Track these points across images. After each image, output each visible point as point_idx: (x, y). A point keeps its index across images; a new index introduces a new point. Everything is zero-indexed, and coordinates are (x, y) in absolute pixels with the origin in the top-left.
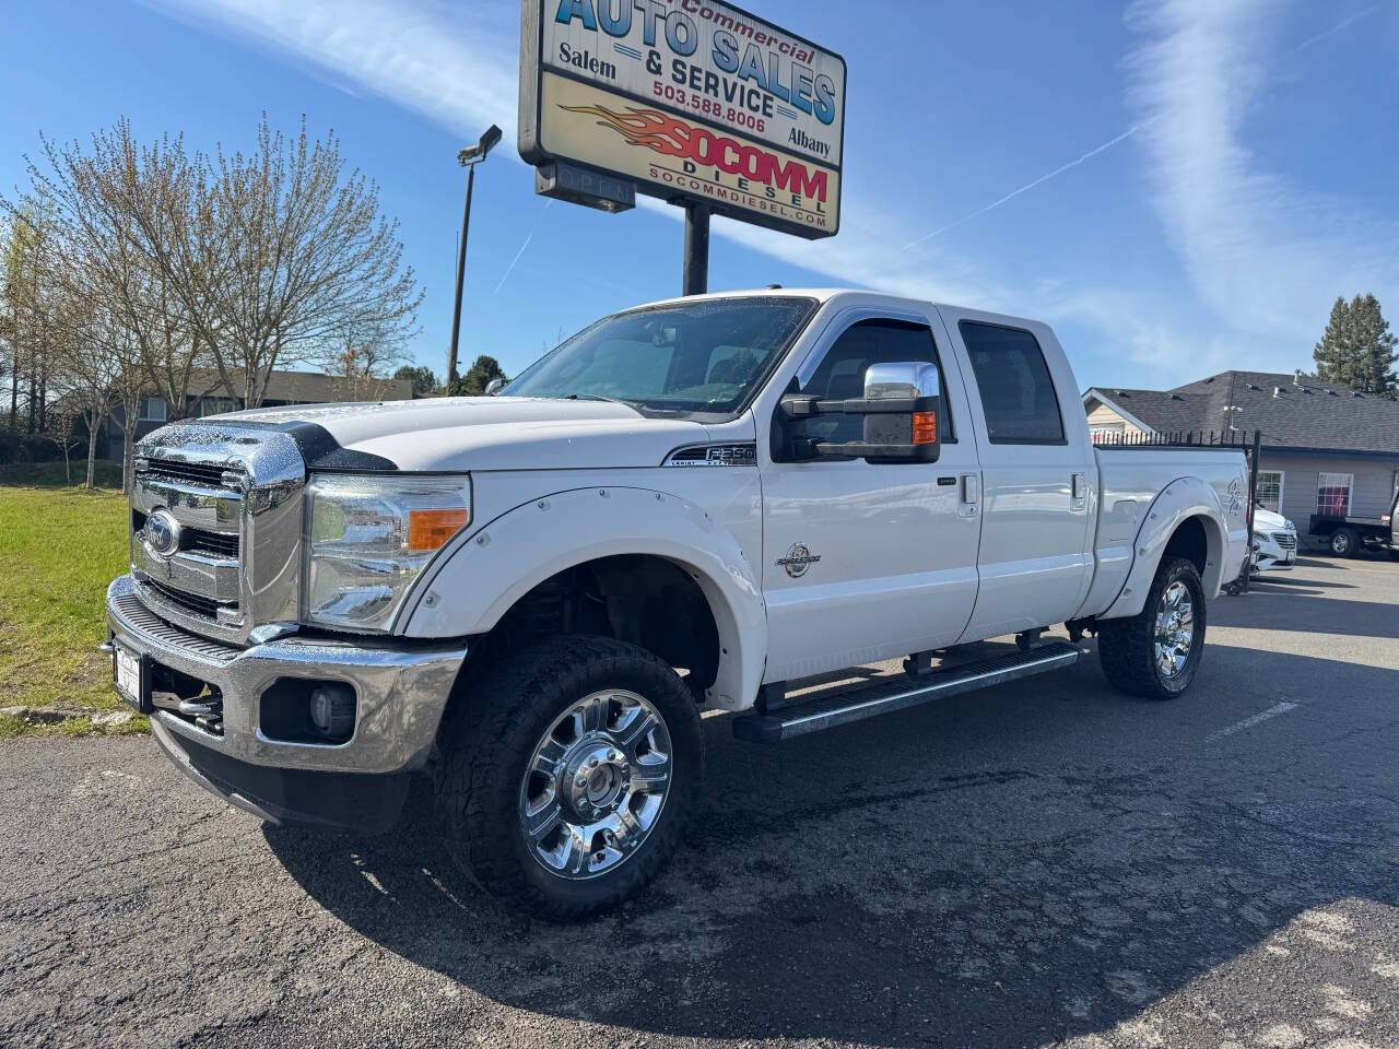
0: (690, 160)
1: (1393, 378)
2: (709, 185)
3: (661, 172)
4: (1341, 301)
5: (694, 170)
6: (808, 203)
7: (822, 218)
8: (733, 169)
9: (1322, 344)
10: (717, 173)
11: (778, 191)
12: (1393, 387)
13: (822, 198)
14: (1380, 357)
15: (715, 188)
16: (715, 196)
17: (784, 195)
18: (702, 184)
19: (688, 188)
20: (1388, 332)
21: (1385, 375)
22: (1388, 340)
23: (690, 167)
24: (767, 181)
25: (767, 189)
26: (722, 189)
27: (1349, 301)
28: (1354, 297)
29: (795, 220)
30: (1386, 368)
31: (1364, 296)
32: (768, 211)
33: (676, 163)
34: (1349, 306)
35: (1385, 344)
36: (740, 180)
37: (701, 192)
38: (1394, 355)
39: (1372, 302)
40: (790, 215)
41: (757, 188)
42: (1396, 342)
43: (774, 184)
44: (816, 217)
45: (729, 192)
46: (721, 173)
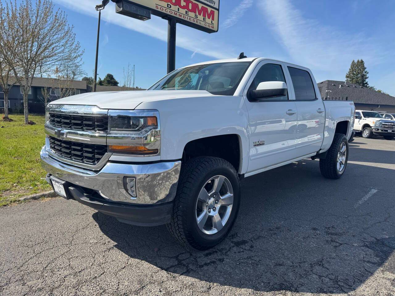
0: (169, 3)
1: (366, 83)
2: (176, 12)
3: (159, 7)
4: (354, 61)
5: (170, 7)
6: (209, 21)
7: (213, 26)
8: (183, 7)
9: (348, 73)
10: (178, 9)
11: (198, 16)
12: (366, 86)
13: (213, 19)
14: (364, 77)
15: (178, 14)
16: (178, 16)
17: (201, 17)
18: (173, 12)
19: (168, 13)
20: (366, 70)
21: (365, 82)
22: (366, 72)
23: (169, 6)
24: (195, 12)
25: (195, 15)
26: (180, 14)
27: (356, 61)
28: (357, 60)
29: (204, 26)
30: (365, 81)
31: (360, 60)
32: (195, 23)
33: (165, 4)
34: (356, 63)
35: (365, 74)
36: (186, 11)
37: (173, 15)
38: (367, 77)
39: (362, 62)
40: (203, 24)
41: (192, 14)
42: (368, 73)
43: (197, 14)
44: (211, 25)
45: (182, 15)
46: (180, 8)
